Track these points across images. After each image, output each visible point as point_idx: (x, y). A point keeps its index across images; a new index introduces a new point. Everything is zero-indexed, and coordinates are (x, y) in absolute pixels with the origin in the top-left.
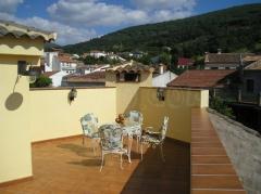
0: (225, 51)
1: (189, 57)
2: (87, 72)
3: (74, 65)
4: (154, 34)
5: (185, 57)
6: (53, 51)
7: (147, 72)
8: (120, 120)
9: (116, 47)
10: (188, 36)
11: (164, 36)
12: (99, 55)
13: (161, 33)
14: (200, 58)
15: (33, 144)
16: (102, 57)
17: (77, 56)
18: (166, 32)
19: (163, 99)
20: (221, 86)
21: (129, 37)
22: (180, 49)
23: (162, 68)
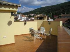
0: (67, 13)
1: (57, 15)
2: (29, 19)
3: (26, 18)
4: (47, 9)
5: (56, 15)
6: (20, 14)
7: (45, 17)
8: (39, 29)
9: (37, 13)
10: (57, 10)
11: (50, 10)
12: (32, 15)
13: (49, 9)
14: (60, 15)
15: (15, 36)
16: (33, 16)
17: (26, 15)
18: (50, 9)
19: (50, 24)
20: (66, 22)
21: (40, 10)
22: (54, 13)
23: (49, 18)
